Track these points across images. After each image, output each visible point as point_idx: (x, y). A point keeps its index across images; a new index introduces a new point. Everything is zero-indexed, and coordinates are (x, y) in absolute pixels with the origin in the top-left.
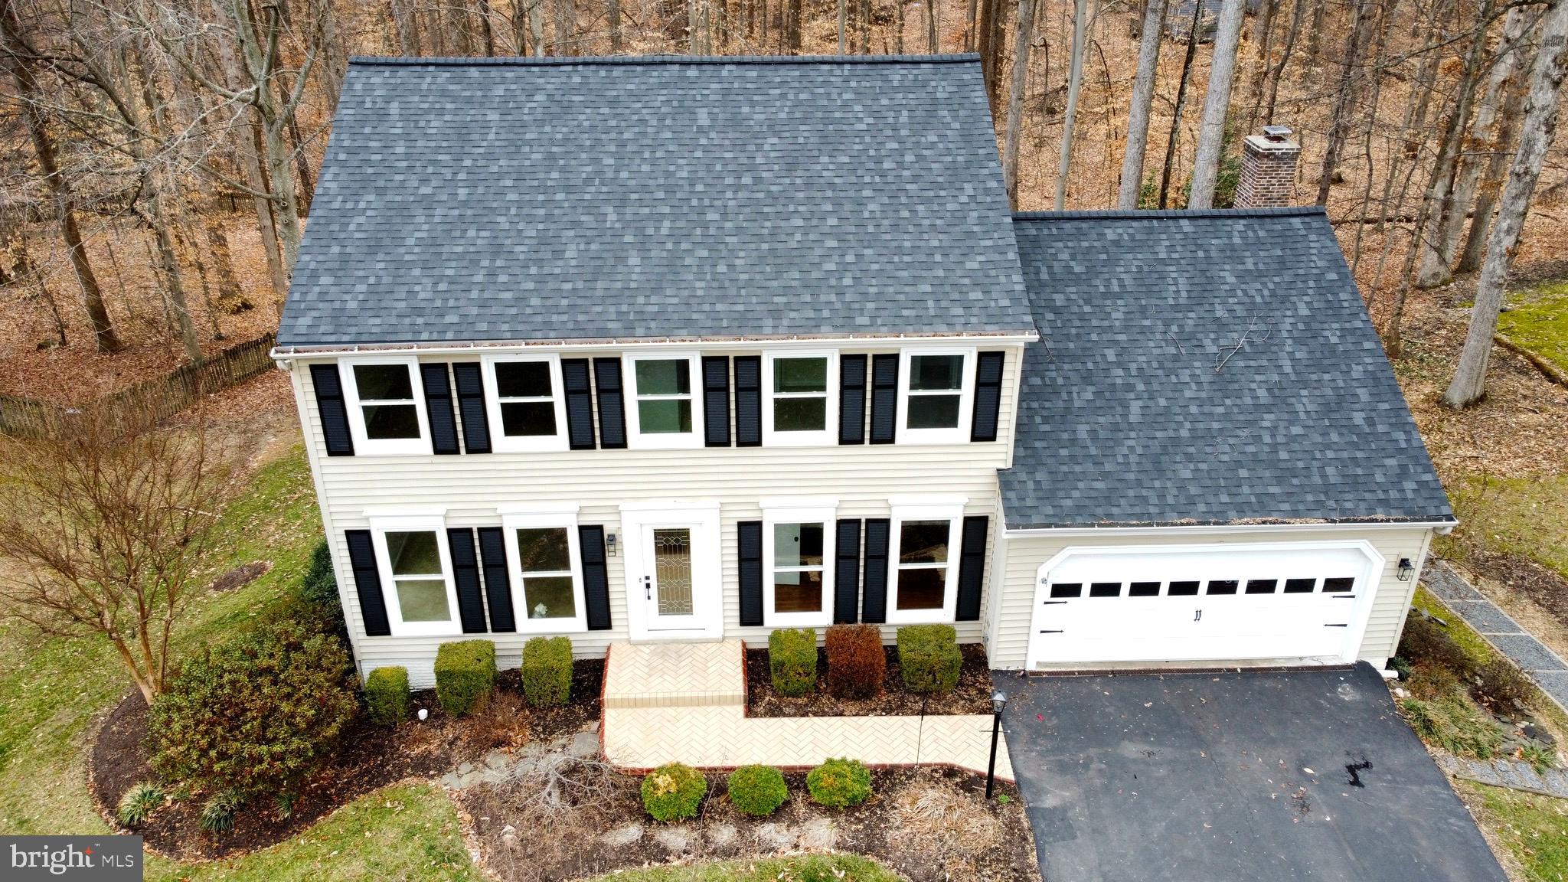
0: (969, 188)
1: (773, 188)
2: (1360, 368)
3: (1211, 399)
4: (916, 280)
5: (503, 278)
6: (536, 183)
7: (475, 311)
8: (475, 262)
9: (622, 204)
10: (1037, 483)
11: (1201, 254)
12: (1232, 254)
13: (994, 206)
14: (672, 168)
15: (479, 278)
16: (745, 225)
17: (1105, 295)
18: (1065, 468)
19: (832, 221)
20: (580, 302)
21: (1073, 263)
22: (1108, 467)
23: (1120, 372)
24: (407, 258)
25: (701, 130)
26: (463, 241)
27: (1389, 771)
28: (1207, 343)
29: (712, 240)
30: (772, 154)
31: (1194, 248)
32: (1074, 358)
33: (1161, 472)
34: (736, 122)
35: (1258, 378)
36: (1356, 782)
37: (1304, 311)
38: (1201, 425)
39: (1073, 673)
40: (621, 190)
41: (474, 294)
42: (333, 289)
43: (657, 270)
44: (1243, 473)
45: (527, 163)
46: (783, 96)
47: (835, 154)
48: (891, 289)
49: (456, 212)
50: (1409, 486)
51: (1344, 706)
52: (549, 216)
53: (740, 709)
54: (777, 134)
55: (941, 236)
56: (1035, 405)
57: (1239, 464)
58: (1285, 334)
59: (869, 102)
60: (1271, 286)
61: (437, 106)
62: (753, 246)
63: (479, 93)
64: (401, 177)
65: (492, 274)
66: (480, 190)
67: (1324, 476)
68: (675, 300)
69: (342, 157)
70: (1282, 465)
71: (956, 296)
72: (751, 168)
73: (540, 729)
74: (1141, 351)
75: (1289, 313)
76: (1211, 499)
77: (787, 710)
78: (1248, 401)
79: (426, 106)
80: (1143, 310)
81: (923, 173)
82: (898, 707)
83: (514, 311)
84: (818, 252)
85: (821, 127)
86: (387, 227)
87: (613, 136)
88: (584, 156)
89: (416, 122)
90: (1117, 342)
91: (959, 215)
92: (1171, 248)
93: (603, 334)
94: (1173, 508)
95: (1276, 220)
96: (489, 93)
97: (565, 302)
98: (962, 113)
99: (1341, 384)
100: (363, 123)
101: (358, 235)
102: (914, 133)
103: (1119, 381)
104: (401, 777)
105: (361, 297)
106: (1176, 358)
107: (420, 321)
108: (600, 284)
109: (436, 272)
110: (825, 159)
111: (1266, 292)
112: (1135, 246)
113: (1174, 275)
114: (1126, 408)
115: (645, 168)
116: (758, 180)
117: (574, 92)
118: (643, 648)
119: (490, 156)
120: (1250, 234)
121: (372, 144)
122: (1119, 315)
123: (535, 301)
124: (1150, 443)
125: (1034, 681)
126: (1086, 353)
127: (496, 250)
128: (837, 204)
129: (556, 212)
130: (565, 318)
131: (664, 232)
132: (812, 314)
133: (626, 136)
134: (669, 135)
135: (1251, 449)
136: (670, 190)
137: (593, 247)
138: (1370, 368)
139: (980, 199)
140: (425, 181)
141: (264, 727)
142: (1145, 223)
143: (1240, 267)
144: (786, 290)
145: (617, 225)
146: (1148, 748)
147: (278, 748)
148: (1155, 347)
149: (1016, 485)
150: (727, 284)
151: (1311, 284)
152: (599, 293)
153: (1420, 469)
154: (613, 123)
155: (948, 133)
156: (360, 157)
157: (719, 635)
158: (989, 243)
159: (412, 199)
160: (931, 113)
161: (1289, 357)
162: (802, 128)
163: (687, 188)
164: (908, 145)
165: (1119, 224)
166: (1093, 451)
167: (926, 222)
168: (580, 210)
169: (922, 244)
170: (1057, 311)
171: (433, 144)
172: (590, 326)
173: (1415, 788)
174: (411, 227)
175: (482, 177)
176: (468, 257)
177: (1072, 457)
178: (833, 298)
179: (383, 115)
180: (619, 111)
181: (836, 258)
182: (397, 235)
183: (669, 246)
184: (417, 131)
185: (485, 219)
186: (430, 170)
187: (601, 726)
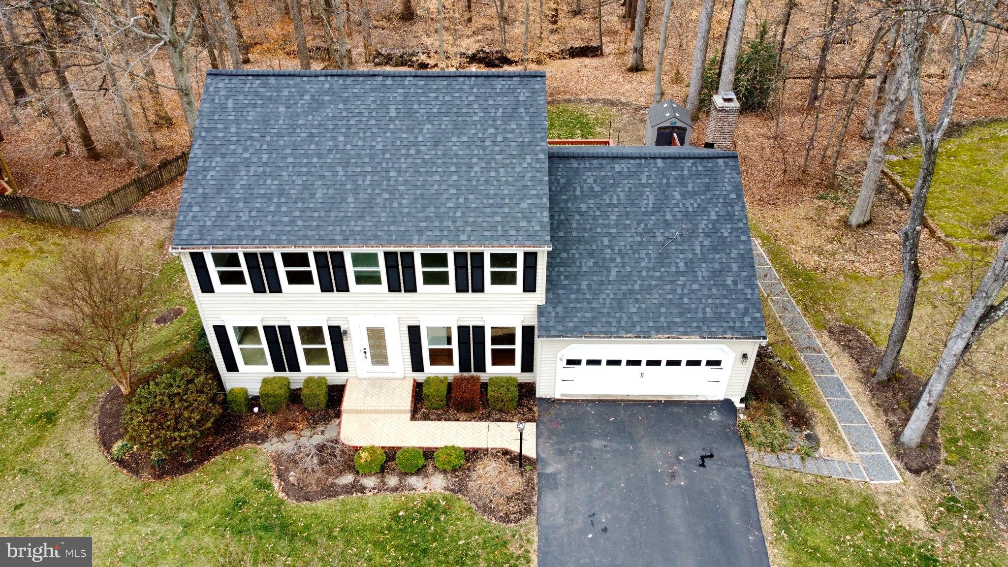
0: (529, 159)
1: (426, 157)
2: (736, 251)
3: (654, 268)
4: (495, 213)
5: (284, 209)
6: (302, 152)
7: (269, 228)
8: (270, 199)
9: (347, 165)
10: (557, 313)
11: (664, 181)
12: (681, 181)
13: (540, 170)
14: (374, 143)
15: (272, 209)
16: (409, 179)
17: (610, 205)
18: (572, 305)
19: (455, 178)
20: (322, 223)
21: (594, 185)
22: (594, 305)
23: (609, 251)
24: (237, 196)
25: (391, 120)
26: (264, 187)
27: (721, 459)
28: (658, 234)
29: (392, 188)
30: (428, 135)
31: (661, 177)
32: (587, 242)
33: (621, 308)
34: (410, 114)
35: (681, 256)
36: (703, 465)
37: (713, 217)
38: (646, 283)
39: (578, 400)
40: (347, 156)
41: (270, 218)
42: (199, 214)
43: (362, 205)
44: (663, 310)
45: (299, 139)
46: (437, 98)
47: (460, 135)
48: (480, 219)
49: (261, 169)
50: (747, 319)
51: (710, 423)
52: (309, 172)
53: (409, 415)
54: (431, 122)
55: (510, 188)
56: (562, 269)
57: (661, 305)
58: (700, 230)
59: (482, 102)
60: (699, 201)
61: (253, 102)
62: (412, 192)
63: (275, 94)
64: (233, 147)
65: (279, 206)
66: (274, 156)
67: (704, 313)
68: (370, 224)
69: (203, 134)
70: (685, 306)
71: (513, 224)
72: (416, 144)
73: (311, 421)
74: (622, 239)
75: (705, 218)
76: (644, 324)
77: (432, 417)
78: (673, 269)
79: (247, 102)
80: (627, 215)
81: (506, 148)
82: (487, 417)
83: (289, 228)
84: (445, 196)
85: (454, 118)
86: (226, 177)
87: (344, 122)
88: (328, 135)
89: (242, 112)
90: (610, 233)
91: (522, 174)
92: (649, 177)
93: (333, 242)
94: (624, 328)
95: (710, 160)
96: (280, 94)
97: (314, 224)
98: (532, 110)
99: (724, 261)
100: (213, 112)
101: (211, 182)
102: (505, 123)
103: (608, 256)
104: (244, 443)
105: (213, 219)
106: (640, 243)
107: (242, 233)
108: (333, 214)
109: (250, 205)
110: (455, 139)
111: (695, 205)
112: (631, 175)
113: (648, 193)
114: (609, 271)
115: (360, 143)
116: (418, 151)
117: (325, 94)
118: (364, 381)
119: (280, 135)
120: (694, 168)
121: (219, 126)
122: (613, 217)
123: (299, 223)
124: (618, 292)
125: (558, 404)
126: (593, 240)
127: (281, 193)
128: (458, 166)
129: (313, 169)
130: (314, 233)
131: (367, 182)
132: (438, 233)
133: (352, 122)
134: (373, 122)
135: (670, 296)
136: (372, 157)
137: (331, 191)
138: (742, 252)
139: (533, 165)
140: (245, 150)
141: (177, 423)
142: (638, 161)
143: (685, 189)
144: (427, 218)
145: (344, 178)
146: (605, 443)
147: (183, 434)
148: (631, 237)
149: (546, 314)
150: (397, 214)
151: (721, 200)
152: (332, 219)
153: (755, 310)
154: (345, 114)
155: (523, 123)
156: (213, 134)
157: (402, 376)
158: (534, 192)
159: (239, 160)
160: (515, 110)
161: (700, 244)
162: (445, 119)
163: (381, 156)
164: (500, 131)
165: (623, 161)
166: (588, 296)
167: (504, 179)
168: (325, 169)
169: (500, 192)
170: (581, 214)
171: (250, 126)
172: (327, 238)
173: (731, 469)
174: (238, 178)
175: (275, 147)
176: (267, 196)
177: (577, 299)
178: (450, 224)
179: (224, 108)
180: (348, 106)
181: (454, 200)
182: (231, 182)
183: (369, 191)
184: (242, 118)
185: (276, 174)
186: (249, 143)
187: (340, 423)
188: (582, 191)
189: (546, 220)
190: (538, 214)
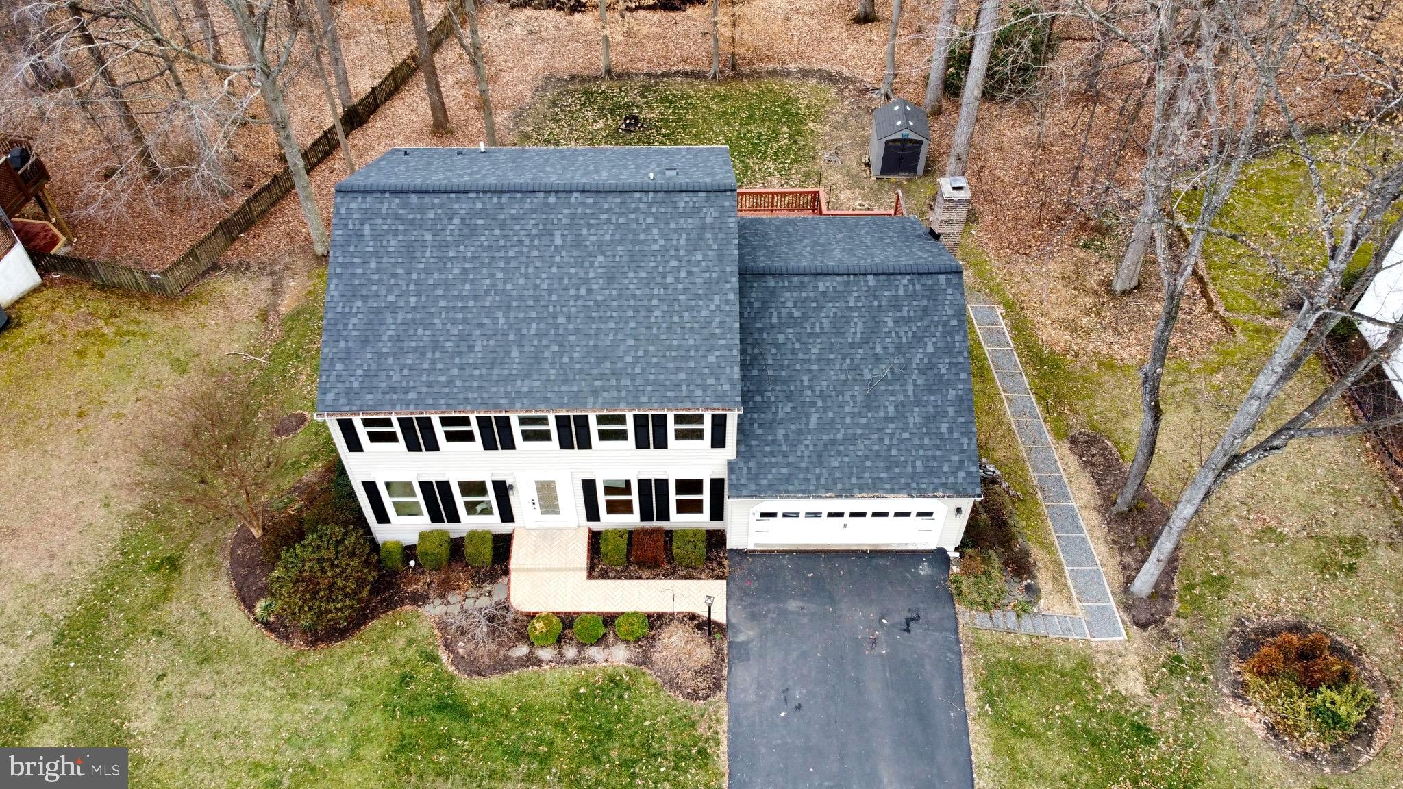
0: (716, 297)
1: (599, 298)
2: (954, 392)
3: (859, 413)
4: (679, 369)
5: (440, 366)
6: (456, 293)
7: (424, 390)
8: (423, 354)
9: (508, 309)
10: (749, 469)
11: (876, 303)
12: (895, 303)
13: (730, 314)
14: (538, 281)
15: (426, 366)
16: (580, 326)
17: (810, 335)
18: (766, 459)
19: (632, 325)
20: (484, 384)
21: (794, 310)
22: (791, 459)
23: (809, 393)
24: (385, 350)
25: (557, 250)
26: (415, 338)
27: (928, 623)
28: (866, 372)
29: (560, 338)
30: (600, 270)
31: (871, 298)
32: (784, 382)
33: (820, 463)
34: (579, 242)
35: (891, 398)
36: (908, 630)
37: (930, 349)
38: (850, 431)
39: (773, 551)
40: (507, 298)
41: (424, 378)
42: (344, 373)
43: (529, 361)
44: (868, 464)
45: (450, 276)
46: (609, 220)
47: (638, 270)
48: (662, 377)
49: (410, 316)
50: (962, 474)
51: (918, 578)
52: (465, 319)
53: (585, 573)
54: (603, 253)
55: (696, 337)
56: (755, 416)
57: (867, 458)
58: (914, 366)
59: (662, 226)
60: (914, 329)
61: (393, 228)
62: (584, 343)
63: (419, 217)
64: (375, 288)
65: (433, 363)
66: (423, 298)
67: (914, 467)
68: (538, 383)
69: (339, 270)
70: (892, 459)
71: (699, 382)
72: (586, 281)
73: (476, 579)
74: (824, 378)
75: (921, 350)
76: (846, 480)
77: (611, 574)
78: (882, 414)
79: (385, 227)
80: (831, 348)
81: (690, 286)
82: (672, 574)
83: (447, 390)
84: (622, 348)
85: (630, 248)
86: (370, 327)
87: (502, 254)
88: (485, 271)
89: (381, 241)
90: (810, 371)
91: (708, 320)
92: (858, 299)
93: (497, 406)
94: (824, 486)
95: (929, 277)
96: (425, 217)
97: (475, 384)
98: (720, 236)
99: (940, 404)
100: (348, 242)
101: (355, 333)
102: (689, 253)
103: (807, 399)
104: (403, 605)
105: (360, 379)
106: (845, 382)
107: (395, 396)
108: (496, 371)
109: (401, 361)
110: (631, 275)
111: (910, 334)
112: (837, 296)
113: (855, 320)
114: (808, 418)
115: (522, 281)
116: (590, 291)
117: (478, 216)
118: (533, 532)
119: (427, 271)
120: (911, 287)
121: (356, 260)
122: (815, 351)
123: (458, 383)
124: (818, 443)
125: (751, 556)
126: (790, 379)
127: (436, 346)
128: (636, 310)
129: (469, 316)
130: (476, 395)
131: (533, 332)
132: (615, 394)
133: (511, 254)
134: (536, 253)
135: (876, 448)
136: (537, 299)
137: (492, 343)
138: (960, 392)
139: (723, 307)
140: (390, 291)
141: (331, 592)
142: (845, 277)
143: (899, 314)
144: (602, 376)
145: (505, 327)
146: (802, 605)
147: (339, 606)
148: (835, 374)
149: (737, 471)
150: (568, 372)
151: (940, 328)
152: (495, 378)
153: (970, 464)
154: (502, 243)
155: (710, 253)
156: (350, 271)
157: (575, 526)
158: (723, 342)
159: (383, 305)
160: (701, 236)
161: (916, 380)
162: (620, 248)
163: (547, 298)
164: (684, 263)
165: (828, 278)
166: (784, 448)
167: (688, 326)
168: (483, 315)
169: (684, 342)
170: (778, 346)
171: (392, 260)
172: (490, 402)
173: (937, 634)
174: (384, 327)
175: (424, 287)
176: (420, 350)
177: (772, 452)
178: (628, 382)
179: (360, 236)
180: (506, 233)
181: (632, 353)
182: (376, 333)
183: (535, 343)
184: (382, 250)
185: (428, 322)
186: (392, 281)
187: (509, 582)
188: (779, 318)
189: (737, 376)
190: (728, 370)
